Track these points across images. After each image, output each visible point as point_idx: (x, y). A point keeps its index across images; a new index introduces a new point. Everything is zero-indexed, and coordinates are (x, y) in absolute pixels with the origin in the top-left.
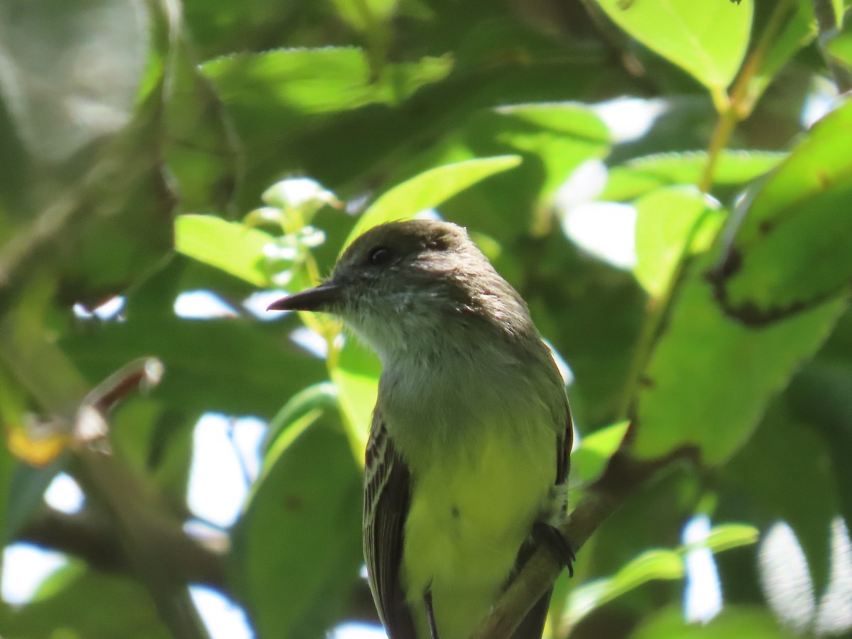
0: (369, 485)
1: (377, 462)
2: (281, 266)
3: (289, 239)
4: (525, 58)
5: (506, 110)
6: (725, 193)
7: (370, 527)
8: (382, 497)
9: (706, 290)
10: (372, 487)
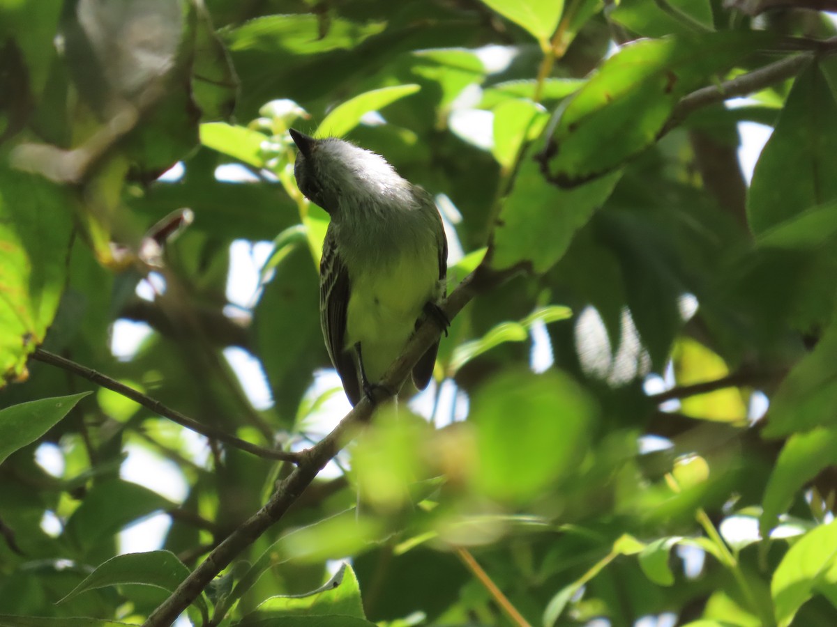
0: (323, 285)
1: (328, 272)
2: (271, 155)
3: (276, 138)
4: (432, 22)
5: (421, 53)
6: (551, 104)
7: (325, 311)
8: (331, 292)
9: (536, 166)
10: (326, 287)
